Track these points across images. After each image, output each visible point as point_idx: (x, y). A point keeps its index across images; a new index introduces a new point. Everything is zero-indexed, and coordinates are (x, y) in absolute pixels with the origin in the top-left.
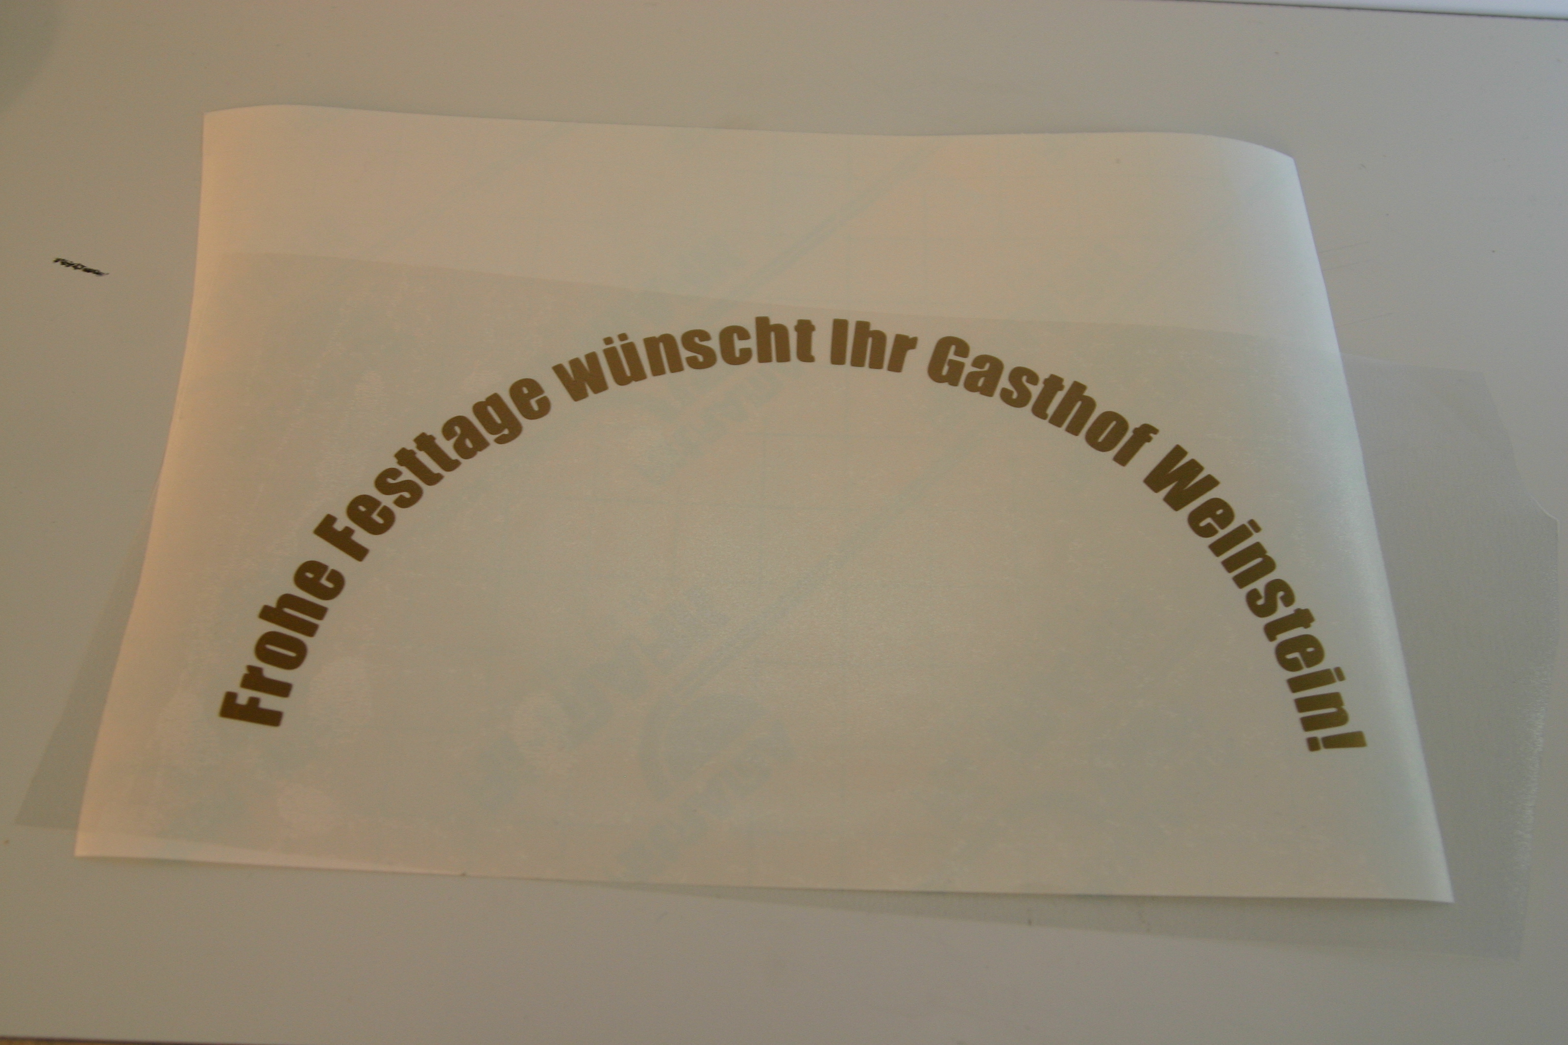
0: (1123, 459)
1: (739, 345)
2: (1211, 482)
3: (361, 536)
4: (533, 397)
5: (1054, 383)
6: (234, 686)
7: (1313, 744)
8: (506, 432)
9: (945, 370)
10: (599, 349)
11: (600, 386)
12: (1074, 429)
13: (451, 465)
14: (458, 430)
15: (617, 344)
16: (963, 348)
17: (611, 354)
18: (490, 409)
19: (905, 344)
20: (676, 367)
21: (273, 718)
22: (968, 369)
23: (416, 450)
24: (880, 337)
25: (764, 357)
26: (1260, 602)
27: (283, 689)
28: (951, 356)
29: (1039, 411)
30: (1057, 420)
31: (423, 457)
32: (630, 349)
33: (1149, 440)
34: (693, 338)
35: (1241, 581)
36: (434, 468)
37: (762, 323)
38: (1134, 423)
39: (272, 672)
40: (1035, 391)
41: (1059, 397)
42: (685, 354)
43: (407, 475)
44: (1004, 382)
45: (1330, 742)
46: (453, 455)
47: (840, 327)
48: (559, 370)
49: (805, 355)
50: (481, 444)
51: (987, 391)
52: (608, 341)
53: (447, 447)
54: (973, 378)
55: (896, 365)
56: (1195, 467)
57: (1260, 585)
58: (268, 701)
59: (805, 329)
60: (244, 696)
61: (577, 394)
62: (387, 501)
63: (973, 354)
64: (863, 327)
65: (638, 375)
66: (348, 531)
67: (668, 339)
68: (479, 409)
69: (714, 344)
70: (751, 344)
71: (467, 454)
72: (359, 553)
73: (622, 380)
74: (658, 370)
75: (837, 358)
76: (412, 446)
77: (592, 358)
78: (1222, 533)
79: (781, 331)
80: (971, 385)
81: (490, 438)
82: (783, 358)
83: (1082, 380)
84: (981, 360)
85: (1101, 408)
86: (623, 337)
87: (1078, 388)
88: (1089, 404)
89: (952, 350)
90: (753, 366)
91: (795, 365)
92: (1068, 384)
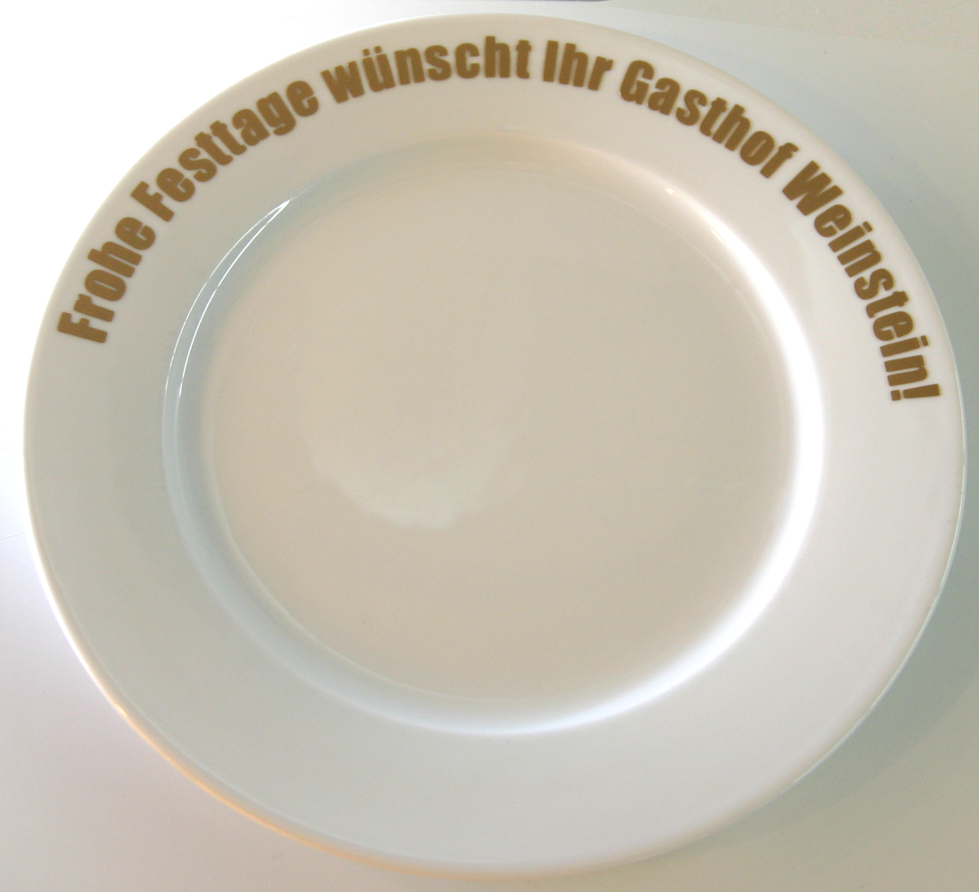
0: (767, 172)
1: (471, 60)
2: (837, 192)
3: (168, 202)
4: (304, 98)
5: (719, 105)
6: (69, 309)
7: (896, 396)
8: (283, 125)
9: (634, 90)
10: (358, 58)
11: (358, 92)
12: (731, 146)
13: (239, 150)
14: (245, 121)
15: (373, 55)
16: (648, 70)
17: (368, 63)
18: (271, 107)
19: (604, 65)
20: (419, 78)
21: (100, 337)
22: (652, 89)
23: (212, 135)
24: (583, 58)
25: (490, 73)
26: (866, 288)
27: (107, 316)
28: (640, 78)
29: (705, 129)
30: (718, 138)
31: (218, 142)
32: (383, 60)
33: (790, 156)
34: (435, 52)
35: (851, 272)
36: (226, 150)
37: (490, 41)
38: (780, 141)
39: (99, 302)
40: (704, 111)
41: (722, 118)
42: (426, 66)
43: (204, 155)
44: (680, 103)
45: (911, 394)
46: (241, 141)
47: (552, 47)
48: (326, 75)
49: (523, 73)
50: (263, 135)
51: (665, 110)
52: (366, 52)
53: (236, 134)
54: (656, 96)
55: (594, 85)
56: (825, 179)
57: (866, 274)
58: (96, 324)
59: (524, 47)
60: (77, 317)
61: (340, 97)
62: (189, 175)
63: (658, 76)
64: (570, 48)
65: (389, 84)
66: (158, 197)
67: (413, 53)
68: (262, 104)
69: (450, 59)
70: (480, 60)
71: (252, 141)
72: (166, 215)
73: (376, 87)
74: (404, 80)
75: (548, 76)
76: (208, 131)
77: (353, 65)
78: (840, 233)
79: (504, 49)
80: (653, 105)
81: (270, 129)
82: (505, 74)
83: (742, 104)
84: (663, 83)
85: (754, 129)
86: (378, 49)
87: (738, 110)
88: (746, 124)
89: (641, 72)
90: (481, 80)
91: (514, 80)
92: (730, 106)
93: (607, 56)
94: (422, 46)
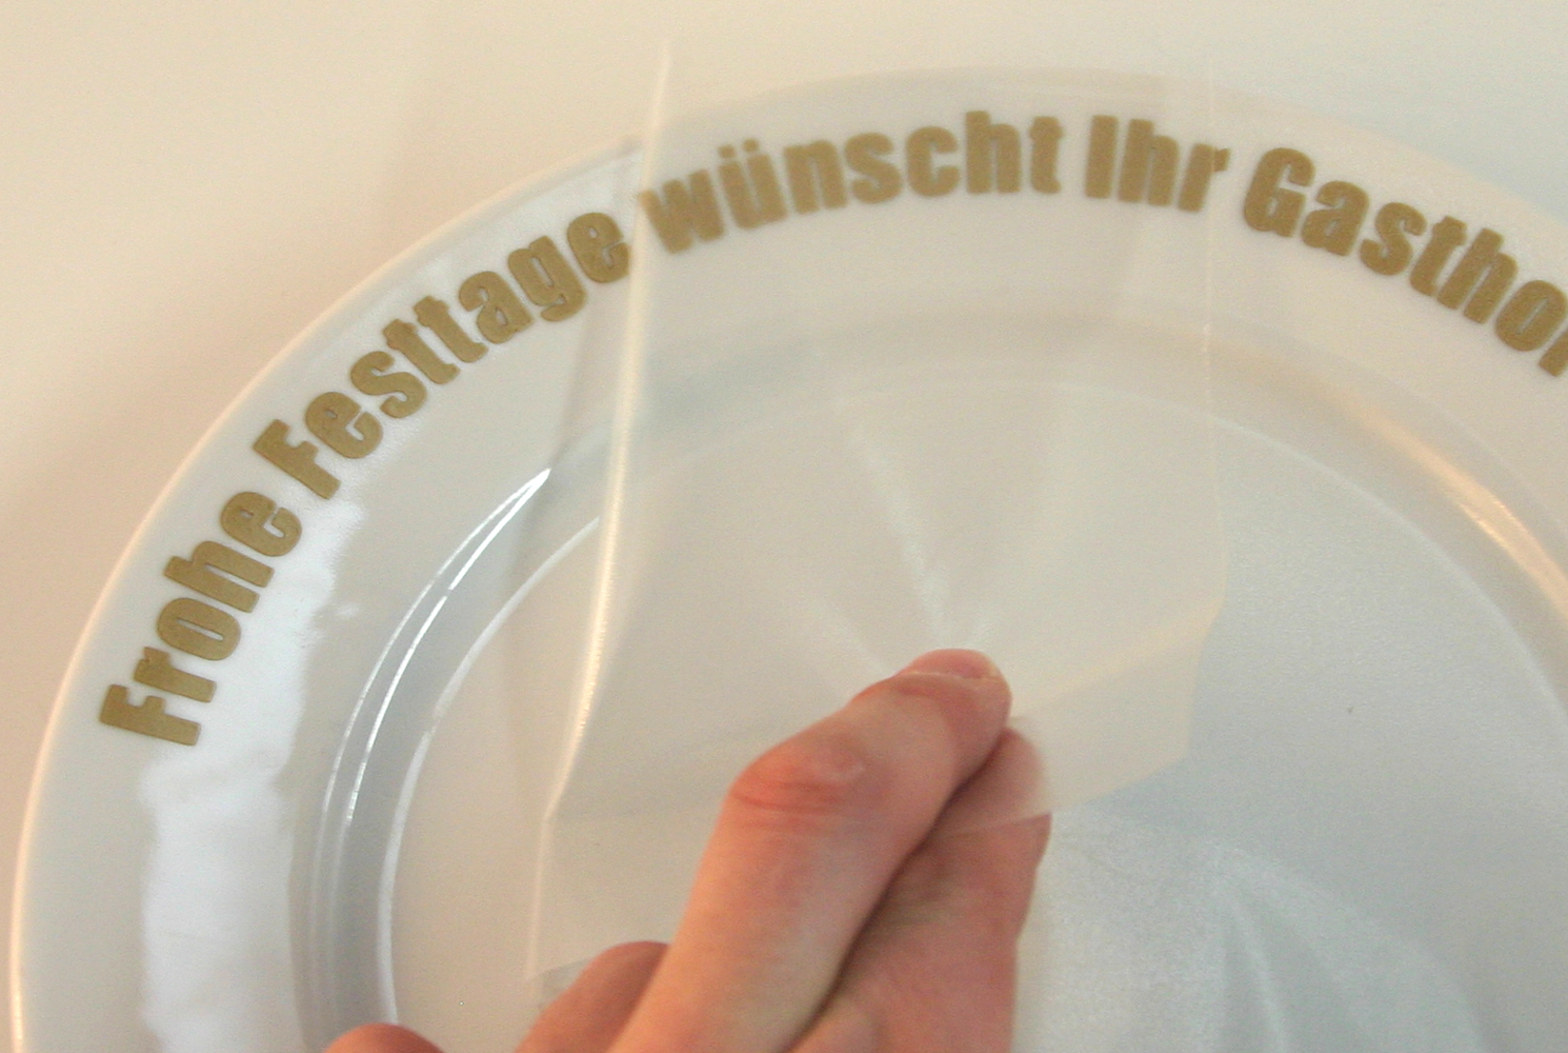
0: (1553, 365)
1: (940, 160)
3: (327, 459)
4: (604, 244)
5: (1450, 230)
6: (123, 675)
8: (560, 301)
9: (1273, 207)
10: (710, 163)
11: (713, 230)
12: (1476, 314)
13: (470, 351)
14: (483, 295)
15: (741, 157)
16: (1301, 167)
17: (730, 173)
18: (536, 265)
19: (1210, 160)
20: (835, 199)
21: (185, 733)
22: (1311, 205)
23: (416, 324)
24: (1168, 148)
25: (978, 186)
27: (204, 690)
28: (1284, 184)
29: (1422, 282)
30: (1449, 299)
31: (428, 337)
32: (761, 166)
34: (866, 148)
36: (445, 353)
37: (977, 123)
39: (185, 662)
40: (1418, 244)
41: (1457, 255)
42: (849, 176)
43: (401, 364)
44: (1367, 231)
46: (476, 336)
47: (1103, 128)
48: (647, 199)
49: (1046, 182)
50: (519, 321)
51: (1339, 245)
52: (726, 152)
53: (467, 322)
54: (1317, 219)
55: (1192, 200)
58: (179, 707)
59: (1047, 132)
60: (139, 694)
61: (676, 242)
62: (370, 405)
63: (1321, 177)
64: (1140, 131)
65: (773, 212)
66: (307, 451)
67: (823, 150)
68: (518, 260)
69: (897, 159)
70: (957, 159)
71: (499, 334)
72: (325, 486)
73: (747, 220)
74: (806, 204)
75: (1096, 186)
76: (408, 316)
77: (700, 179)
79: (1007, 138)
80: (1312, 235)
81: (534, 311)
82: (1009, 185)
83: (1496, 226)
84: (1333, 191)
85: (1522, 278)
86: (751, 145)
87: (1489, 241)
88: (1507, 267)
89: (1286, 172)
90: (960, 199)
91: (1027, 199)
92: (1472, 232)
93: (1217, 141)
94: (838, 135)
